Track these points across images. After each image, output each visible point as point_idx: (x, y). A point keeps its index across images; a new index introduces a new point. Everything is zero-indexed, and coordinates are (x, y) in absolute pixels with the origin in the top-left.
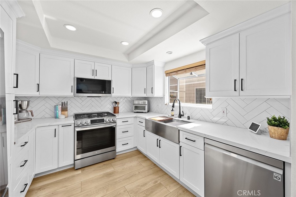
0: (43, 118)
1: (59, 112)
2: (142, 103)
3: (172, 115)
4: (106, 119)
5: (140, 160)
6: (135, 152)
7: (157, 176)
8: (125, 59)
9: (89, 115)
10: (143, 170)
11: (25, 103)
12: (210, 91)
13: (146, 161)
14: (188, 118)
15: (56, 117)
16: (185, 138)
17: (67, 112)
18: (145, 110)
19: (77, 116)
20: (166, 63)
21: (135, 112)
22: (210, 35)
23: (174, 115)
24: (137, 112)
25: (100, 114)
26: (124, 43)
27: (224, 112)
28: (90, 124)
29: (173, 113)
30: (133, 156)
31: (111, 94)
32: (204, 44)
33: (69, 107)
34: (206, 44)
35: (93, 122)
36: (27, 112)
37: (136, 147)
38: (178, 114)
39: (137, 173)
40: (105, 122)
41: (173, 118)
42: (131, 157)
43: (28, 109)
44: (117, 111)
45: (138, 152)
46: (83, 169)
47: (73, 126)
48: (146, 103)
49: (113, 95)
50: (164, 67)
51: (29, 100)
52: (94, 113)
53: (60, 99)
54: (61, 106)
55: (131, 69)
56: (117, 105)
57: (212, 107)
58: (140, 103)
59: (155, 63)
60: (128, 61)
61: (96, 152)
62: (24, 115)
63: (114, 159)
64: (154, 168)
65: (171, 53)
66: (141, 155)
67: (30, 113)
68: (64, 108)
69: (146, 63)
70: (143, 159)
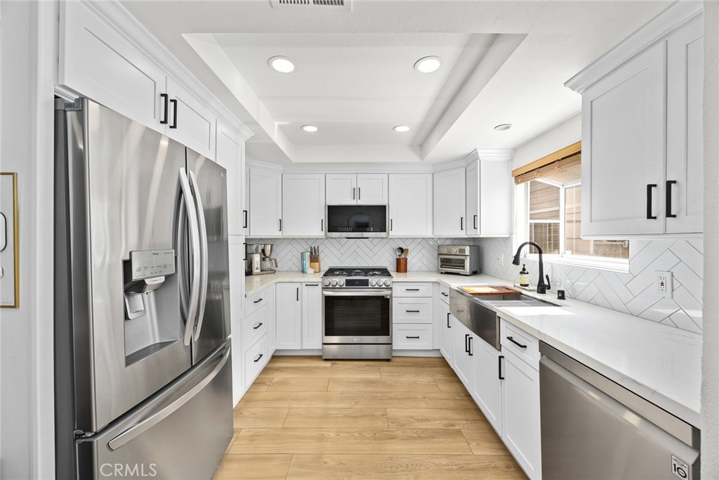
0: (290, 271)
1: (307, 262)
2: (458, 253)
3: (521, 285)
4: (373, 280)
5: (440, 377)
6: (436, 359)
7: (458, 417)
8: (413, 157)
9: (349, 271)
10: (435, 395)
11: (268, 247)
12: (591, 221)
13: (452, 382)
14: (560, 295)
15: (303, 271)
16: (508, 338)
17: (317, 264)
18: (463, 267)
19: (331, 272)
20: (515, 150)
21: (442, 273)
22: (589, 63)
23: (527, 285)
24: (447, 273)
25: (367, 271)
26: (399, 129)
27: (662, 284)
28: (344, 286)
29: (525, 279)
30: (427, 367)
31: (385, 231)
32: (578, 91)
33: (321, 256)
34: (582, 91)
35: (349, 283)
36: (271, 260)
37: (439, 350)
38: (537, 282)
39: (420, 396)
40: (370, 286)
41: (523, 292)
42: (423, 367)
43: (272, 257)
44: (402, 267)
45: (443, 362)
46: (335, 362)
47: (320, 286)
48: (467, 252)
49: (393, 234)
50: (511, 160)
51: (272, 242)
52: (356, 269)
53: (310, 242)
54: (309, 253)
55: (431, 175)
56: (403, 256)
57: (627, 266)
58: (453, 253)
59: (479, 155)
60: (420, 161)
61: (355, 340)
62: (268, 264)
63: (388, 360)
64: (462, 400)
65: (509, 127)
66: (445, 369)
67: (274, 261)
68: (314, 258)
69: (464, 158)
70: (447, 378)
